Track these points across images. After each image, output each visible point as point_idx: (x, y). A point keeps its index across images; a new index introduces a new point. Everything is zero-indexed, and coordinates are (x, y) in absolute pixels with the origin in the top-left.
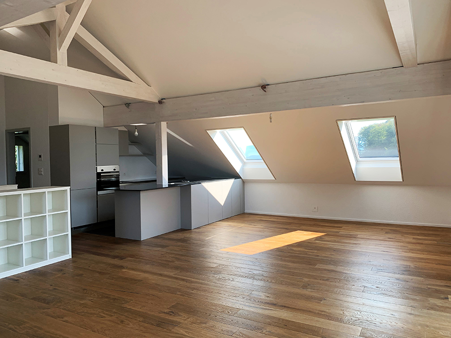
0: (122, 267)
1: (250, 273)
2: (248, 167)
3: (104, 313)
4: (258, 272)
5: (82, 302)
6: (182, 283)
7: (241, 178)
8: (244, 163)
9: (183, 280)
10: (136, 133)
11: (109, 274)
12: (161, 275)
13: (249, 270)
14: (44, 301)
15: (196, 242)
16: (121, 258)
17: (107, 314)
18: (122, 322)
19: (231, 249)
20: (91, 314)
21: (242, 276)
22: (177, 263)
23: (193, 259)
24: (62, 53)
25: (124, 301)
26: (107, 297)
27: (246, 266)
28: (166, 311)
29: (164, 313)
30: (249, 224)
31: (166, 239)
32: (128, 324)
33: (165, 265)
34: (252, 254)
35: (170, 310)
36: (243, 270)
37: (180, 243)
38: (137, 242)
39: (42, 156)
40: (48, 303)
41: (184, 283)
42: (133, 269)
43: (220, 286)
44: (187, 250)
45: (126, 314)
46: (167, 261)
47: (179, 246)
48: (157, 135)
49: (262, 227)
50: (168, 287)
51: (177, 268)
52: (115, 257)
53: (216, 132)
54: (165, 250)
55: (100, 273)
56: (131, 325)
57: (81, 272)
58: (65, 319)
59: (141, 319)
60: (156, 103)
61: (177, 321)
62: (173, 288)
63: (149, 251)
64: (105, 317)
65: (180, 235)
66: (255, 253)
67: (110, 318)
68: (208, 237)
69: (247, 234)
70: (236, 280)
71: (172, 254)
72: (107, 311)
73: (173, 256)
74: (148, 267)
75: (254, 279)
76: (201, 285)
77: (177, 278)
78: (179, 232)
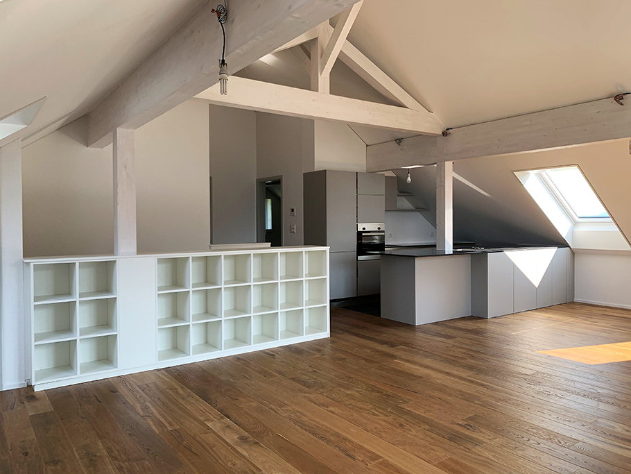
0: (394, 357)
1: (592, 390)
2: (582, 229)
3: (376, 411)
4: (605, 391)
5: (348, 392)
6: (480, 388)
7: (569, 247)
8: (575, 223)
9: (482, 385)
10: (409, 179)
11: (378, 362)
12: (448, 374)
13: (590, 387)
14: (304, 383)
15: (495, 336)
16: (393, 345)
17: (381, 413)
18: (401, 425)
19: (555, 352)
20: (361, 408)
21: (578, 394)
22: (471, 362)
23: (494, 358)
24: (324, 78)
25: (401, 399)
26: (379, 392)
27: (585, 381)
28: (460, 423)
29: (459, 424)
30: (584, 320)
31: (450, 327)
32: (410, 430)
33: (453, 361)
34: (593, 363)
35: (466, 423)
36: (578, 385)
37: (472, 336)
38: (411, 327)
39: (295, 211)
40: (309, 387)
41: (484, 390)
42: (408, 361)
43: (542, 402)
44: (484, 346)
45: (405, 417)
46: (455, 357)
47: (471, 339)
48: (438, 181)
49: (608, 325)
50: (460, 391)
51: (471, 368)
52: (383, 343)
53: (529, 173)
54: (451, 342)
55: (366, 360)
56: (414, 432)
57: (343, 356)
58: (331, 408)
59: (427, 427)
60: (440, 135)
61: (477, 439)
62: (467, 393)
63: (427, 340)
64: (378, 415)
65: (471, 325)
66: (597, 363)
67: (385, 418)
68: (514, 331)
69: (582, 333)
70: (568, 398)
71: (462, 348)
72: (380, 408)
73: (463, 351)
74: (428, 362)
75: (599, 400)
76: (510, 396)
77: (472, 382)
78: (469, 319)
